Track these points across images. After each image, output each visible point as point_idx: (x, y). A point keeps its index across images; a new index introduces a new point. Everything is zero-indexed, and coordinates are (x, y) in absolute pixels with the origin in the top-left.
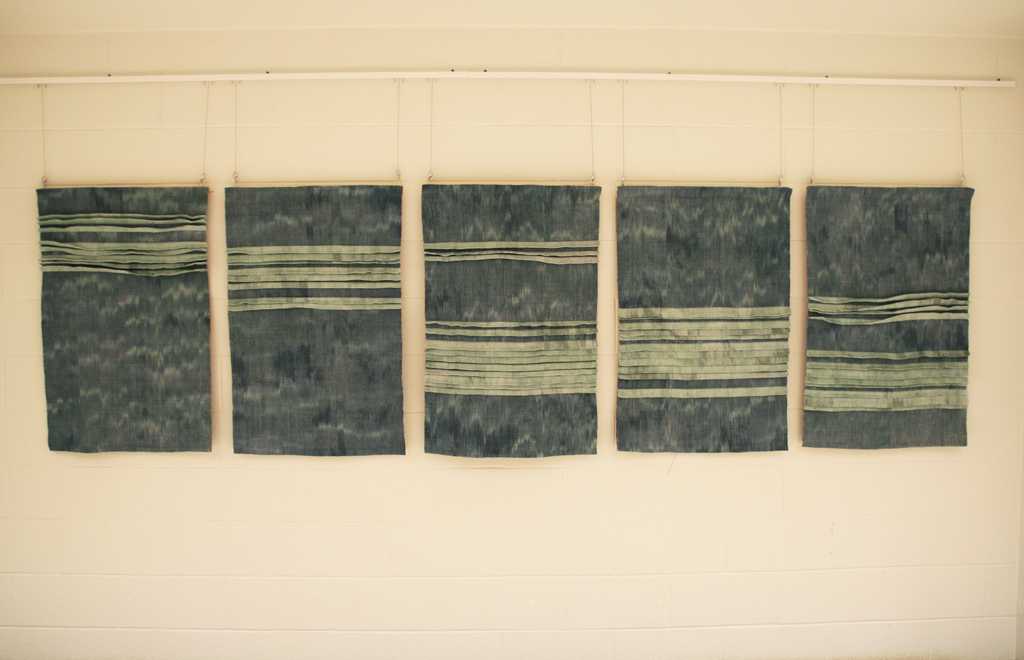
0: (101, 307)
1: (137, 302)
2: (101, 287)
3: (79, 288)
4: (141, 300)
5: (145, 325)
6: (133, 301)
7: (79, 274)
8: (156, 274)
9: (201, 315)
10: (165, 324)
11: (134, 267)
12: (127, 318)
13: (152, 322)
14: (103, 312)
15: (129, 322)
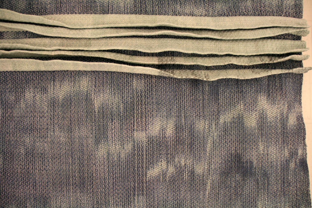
0: (97, 142)
1: (170, 131)
2: (98, 101)
3: (53, 103)
4: (178, 128)
5: (186, 177)
6: (163, 130)
7: (53, 75)
8: (214, 76)
9: (293, 154)
10: (226, 173)
11: (168, 61)
12: (151, 163)
13: (199, 169)
14: (101, 152)
15: (154, 172)
